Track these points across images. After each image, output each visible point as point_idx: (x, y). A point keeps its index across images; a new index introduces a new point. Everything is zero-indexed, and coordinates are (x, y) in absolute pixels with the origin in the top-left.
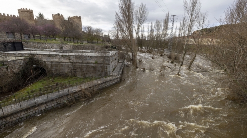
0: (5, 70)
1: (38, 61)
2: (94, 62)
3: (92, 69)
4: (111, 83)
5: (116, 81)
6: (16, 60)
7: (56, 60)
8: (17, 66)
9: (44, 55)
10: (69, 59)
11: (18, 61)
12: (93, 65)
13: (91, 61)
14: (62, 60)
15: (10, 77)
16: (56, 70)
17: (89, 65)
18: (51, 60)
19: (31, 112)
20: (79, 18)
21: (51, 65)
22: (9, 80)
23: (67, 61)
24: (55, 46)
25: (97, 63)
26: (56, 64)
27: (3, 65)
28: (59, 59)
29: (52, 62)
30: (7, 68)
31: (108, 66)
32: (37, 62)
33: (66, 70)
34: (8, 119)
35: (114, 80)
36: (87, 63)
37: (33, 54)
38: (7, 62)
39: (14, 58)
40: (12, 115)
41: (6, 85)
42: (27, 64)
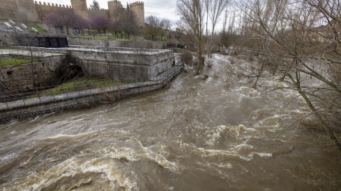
0: (42, 66)
1: (75, 58)
2: (132, 61)
3: (131, 71)
4: (148, 89)
5: (155, 87)
6: (53, 56)
7: (92, 58)
8: (53, 63)
9: (80, 51)
10: (106, 57)
11: (55, 57)
12: (131, 66)
13: (129, 61)
14: (99, 58)
15: (46, 74)
16: (93, 70)
17: (127, 65)
18: (88, 58)
19: (51, 107)
20: (141, 5)
21: (88, 64)
22: (46, 77)
23: (104, 59)
24: (101, 42)
25: (135, 63)
26: (92, 63)
27: (40, 61)
28: (95, 57)
29: (88, 60)
30: (43, 64)
31: (148, 67)
32: (74, 60)
33: (103, 71)
34: (29, 109)
35: (152, 85)
36: (125, 63)
37: (70, 51)
38: (43, 58)
39: (50, 54)
40: (32, 106)
41: (43, 82)
42: (63, 61)
